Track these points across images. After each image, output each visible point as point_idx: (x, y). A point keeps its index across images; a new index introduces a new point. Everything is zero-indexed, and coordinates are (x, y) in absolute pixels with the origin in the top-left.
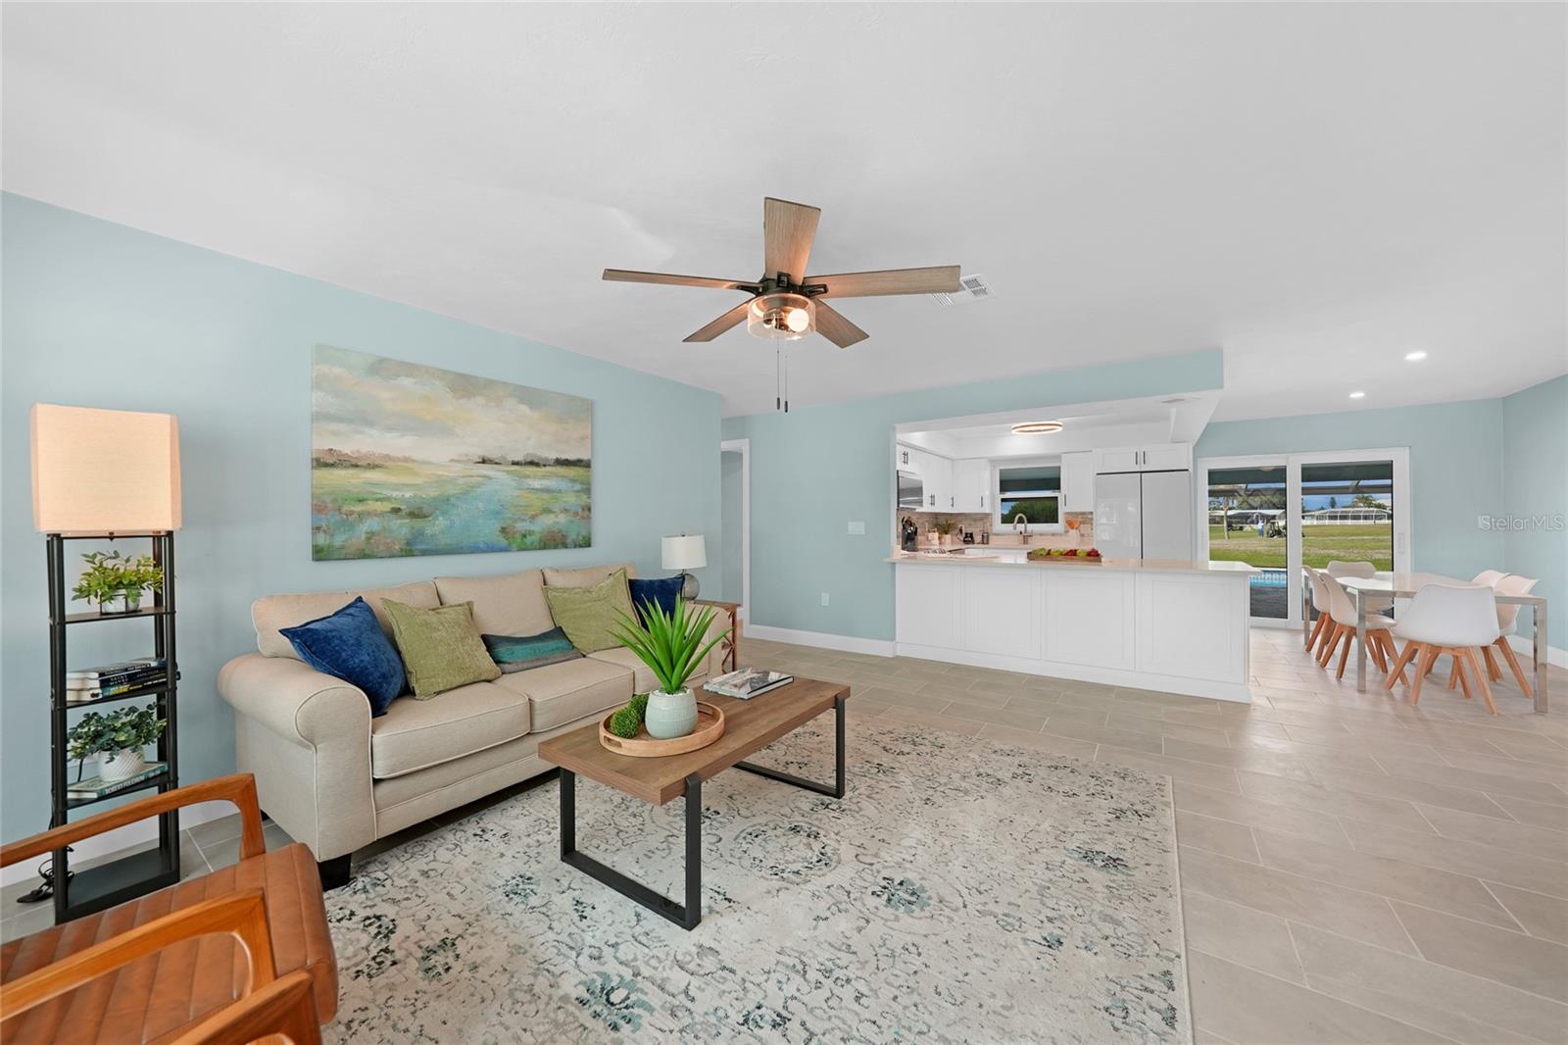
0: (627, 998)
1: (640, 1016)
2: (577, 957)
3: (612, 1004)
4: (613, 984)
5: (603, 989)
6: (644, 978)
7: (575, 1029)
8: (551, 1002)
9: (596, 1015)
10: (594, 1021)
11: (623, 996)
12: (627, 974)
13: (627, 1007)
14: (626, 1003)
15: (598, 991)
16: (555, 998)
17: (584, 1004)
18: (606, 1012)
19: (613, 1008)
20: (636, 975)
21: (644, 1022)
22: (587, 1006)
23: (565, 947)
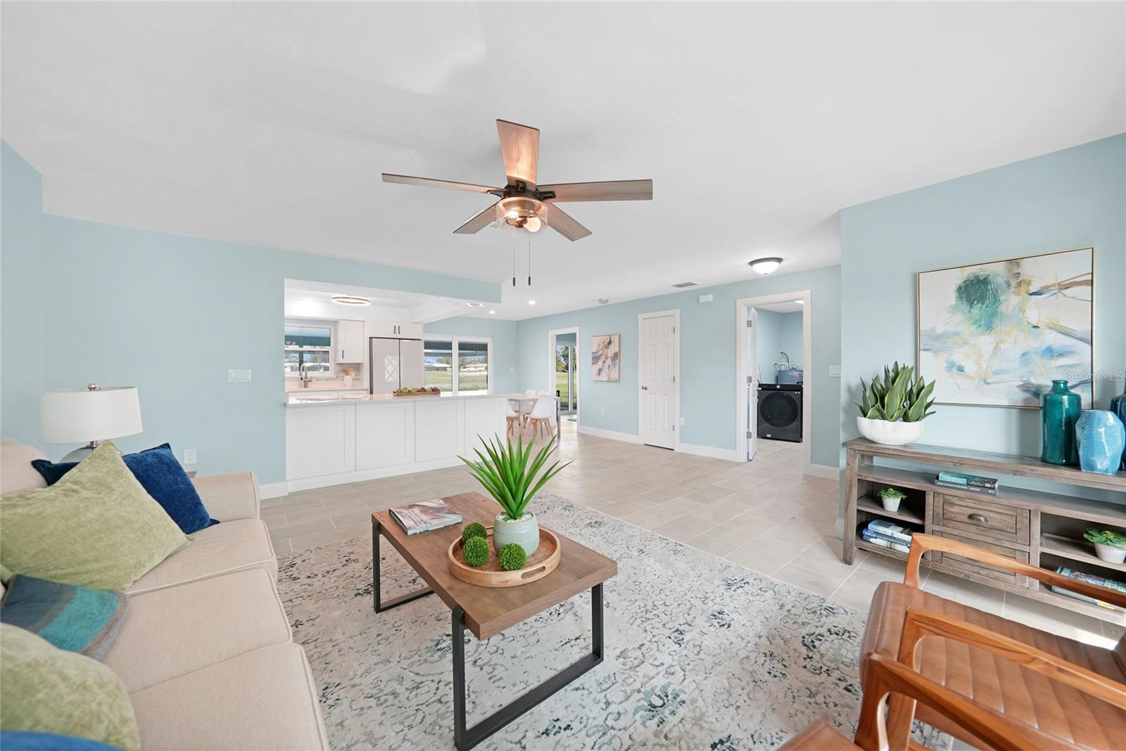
0: (659, 696)
1: (674, 690)
2: (614, 729)
3: (664, 704)
4: (646, 704)
5: (650, 710)
6: (642, 687)
7: (684, 725)
8: (660, 743)
9: (673, 713)
10: (677, 714)
11: (657, 698)
12: (637, 696)
13: (667, 696)
14: (663, 696)
15: (651, 713)
16: (657, 740)
17: (664, 721)
18: (670, 708)
19: (667, 704)
20: (639, 691)
21: (678, 688)
22: (664, 719)
23: (602, 739)
